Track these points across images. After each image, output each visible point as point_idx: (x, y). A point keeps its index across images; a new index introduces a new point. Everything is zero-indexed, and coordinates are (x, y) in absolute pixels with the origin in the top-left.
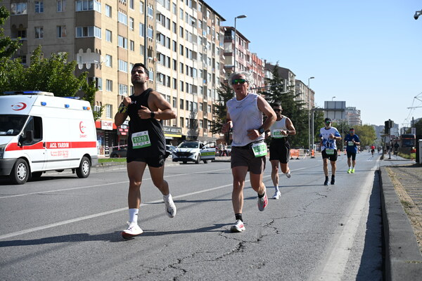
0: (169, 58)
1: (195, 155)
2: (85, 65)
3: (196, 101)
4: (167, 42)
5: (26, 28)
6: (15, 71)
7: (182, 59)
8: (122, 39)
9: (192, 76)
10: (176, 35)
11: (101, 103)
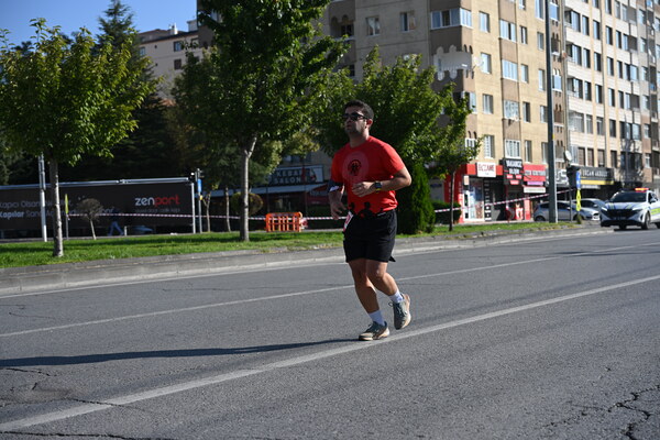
0: (588, 51)
1: (641, 213)
2: (447, 73)
3: (638, 121)
4: (584, 24)
5: (353, 21)
6: (339, 89)
7: (610, 51)
8: (504, 25)
9: (629, 79)
10: (598, 11)
11: (475, 133)
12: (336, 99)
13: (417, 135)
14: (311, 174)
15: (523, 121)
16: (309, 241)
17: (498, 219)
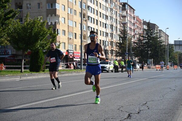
0: (94, 19)
1: (107, 68)
2: (51, 23)
4: (93, 11)
5: (23, 4)
6: (16, 26)
7: (100, 19)
8: (69, 9)
9: (105, 28)
10: (97, 7)
11: (59, 41)
12: (15, 29)
13: (41, 41)
14: (8, 52)
15: (74, 39)
16: (5, 73)
17: (66, 68)
